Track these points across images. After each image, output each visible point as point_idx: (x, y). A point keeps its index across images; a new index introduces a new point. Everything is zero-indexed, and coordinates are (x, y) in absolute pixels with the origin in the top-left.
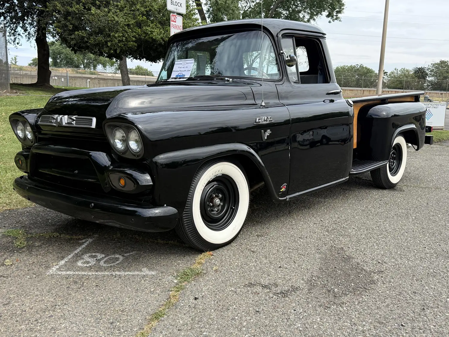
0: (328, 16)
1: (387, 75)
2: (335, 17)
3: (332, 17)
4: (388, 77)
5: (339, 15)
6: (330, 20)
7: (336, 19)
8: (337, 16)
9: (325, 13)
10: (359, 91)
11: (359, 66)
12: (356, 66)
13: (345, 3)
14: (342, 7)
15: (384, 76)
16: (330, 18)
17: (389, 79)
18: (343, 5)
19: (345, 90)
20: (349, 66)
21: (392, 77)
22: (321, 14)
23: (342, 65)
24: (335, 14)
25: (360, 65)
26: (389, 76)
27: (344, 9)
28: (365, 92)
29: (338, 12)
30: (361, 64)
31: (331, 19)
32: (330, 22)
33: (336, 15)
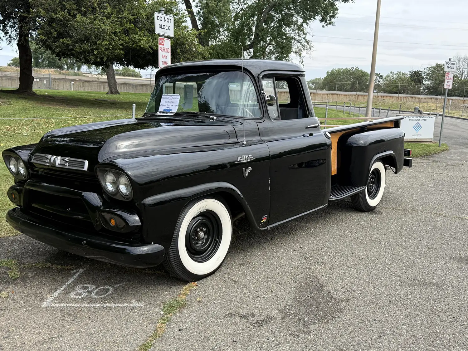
0: (321, 21)
1: (382, 78)
2: (328, 22)
3: (326, 21)
4: (383, 80)
5: (333, 20)
6: (324, 24)
7: (330, 24)
8: (330, 20)
9: (319, 18)
10: (354, 96)
11: (354, 70)
12: (351, 69)
13: (338, 8)
14: (336, 12)
15: (380, 80)
17: (385, 82)
18: (337, 9)
20: (344, 69)
21: (388, 81)
22: (314, 19)
23: (337, 68)
24: (328, 18)
26: (384, 80)
28: (359, 97)
29: (331, 17)
30: (356, 67)
31: (324, 23)
32: (323, 27)
33: (329, 19)
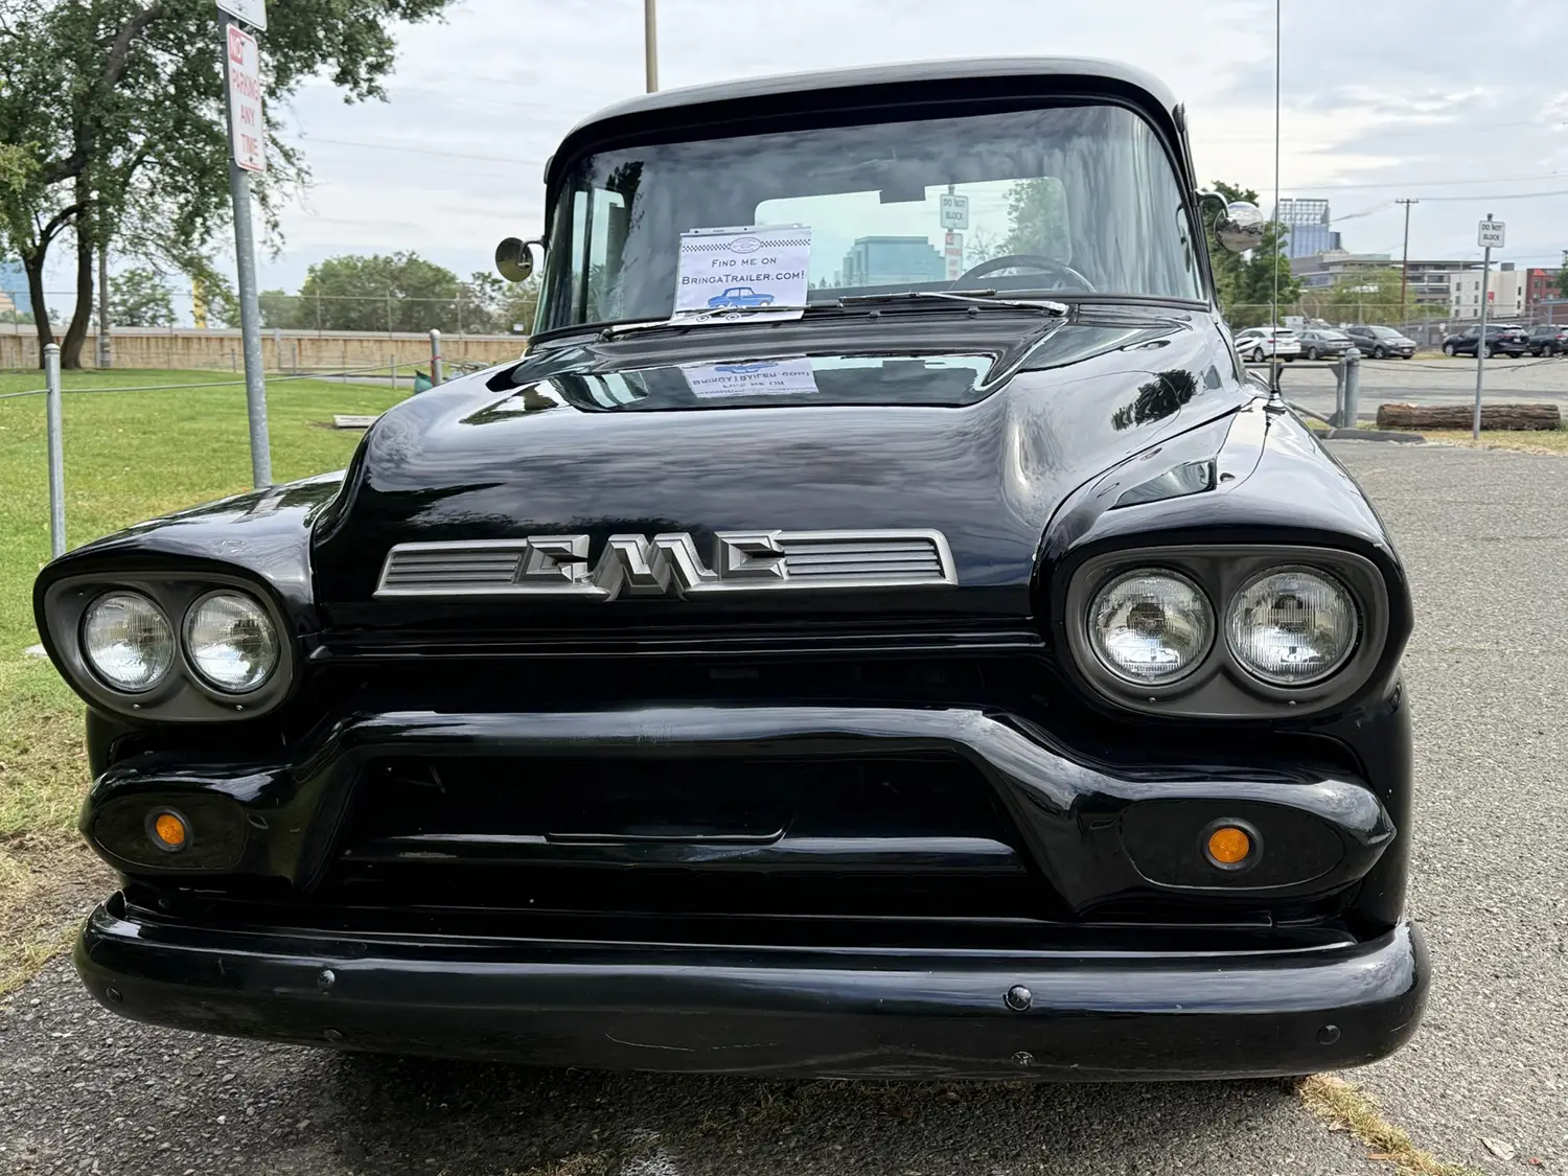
0: (340, 79)
1: (500, 288)
2: (364, 86)
3: (356, 84)
4: (504, 294)
5: (380, 80)
6: (349, 93)
7: (370, 92)
8: (370, 80)
9: (328, 69)
10: (452, 346)
11: (404, 260)
12: (396, 259)
13: (394, 39)
14: (388, 52)
15: (494, 294)
16: (348, 86)
17: (510, 300)
18: (390, 44)
19: (403, 341)
20: (366, 258)
21: (519, 296)
22: (313, 72)
23: (343, 255)
24: (363, 72)
25: (407, 254)
26: (508, 294)
27: (392, 58)
28: (470, 346)
29: (377, 68)
30: (410, 251)
31: (351, 90)
32: (348, 101)
33: (368, 76)
